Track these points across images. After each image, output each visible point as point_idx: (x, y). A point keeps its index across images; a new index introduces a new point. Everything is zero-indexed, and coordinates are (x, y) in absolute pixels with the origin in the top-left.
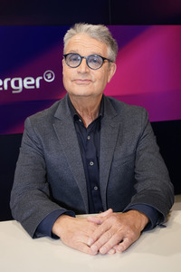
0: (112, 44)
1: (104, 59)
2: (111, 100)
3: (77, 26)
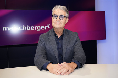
0: (67, 12)
1: (64, 16)
2: (67, 30)
3: (56, 6)
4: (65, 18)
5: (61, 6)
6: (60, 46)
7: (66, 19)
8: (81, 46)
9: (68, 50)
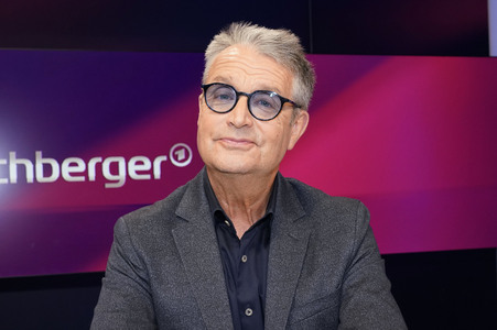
0: (304, 71)
1: (283, 101)
2: (294, 186)
3: (235, 27)
4: (287, 112)
5: (263, 30)
6: (248, 294)
7: (294, 115)
8: (387, 295)
9: (298, 315)
